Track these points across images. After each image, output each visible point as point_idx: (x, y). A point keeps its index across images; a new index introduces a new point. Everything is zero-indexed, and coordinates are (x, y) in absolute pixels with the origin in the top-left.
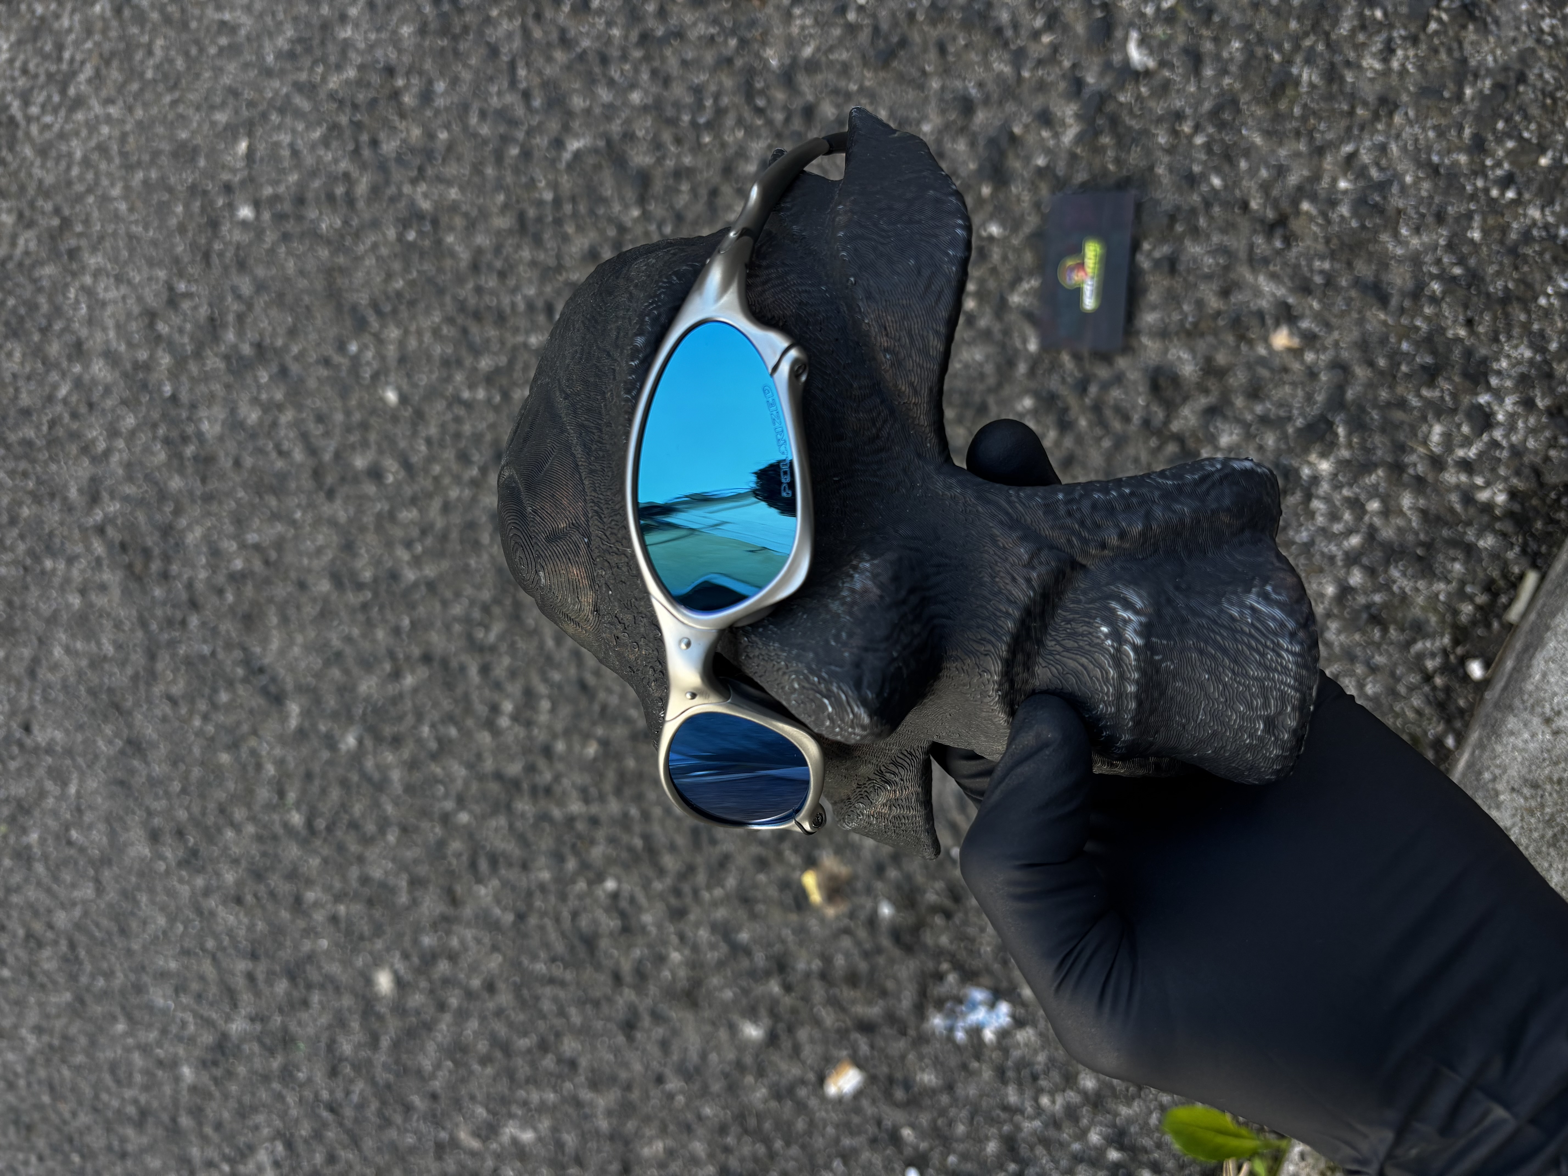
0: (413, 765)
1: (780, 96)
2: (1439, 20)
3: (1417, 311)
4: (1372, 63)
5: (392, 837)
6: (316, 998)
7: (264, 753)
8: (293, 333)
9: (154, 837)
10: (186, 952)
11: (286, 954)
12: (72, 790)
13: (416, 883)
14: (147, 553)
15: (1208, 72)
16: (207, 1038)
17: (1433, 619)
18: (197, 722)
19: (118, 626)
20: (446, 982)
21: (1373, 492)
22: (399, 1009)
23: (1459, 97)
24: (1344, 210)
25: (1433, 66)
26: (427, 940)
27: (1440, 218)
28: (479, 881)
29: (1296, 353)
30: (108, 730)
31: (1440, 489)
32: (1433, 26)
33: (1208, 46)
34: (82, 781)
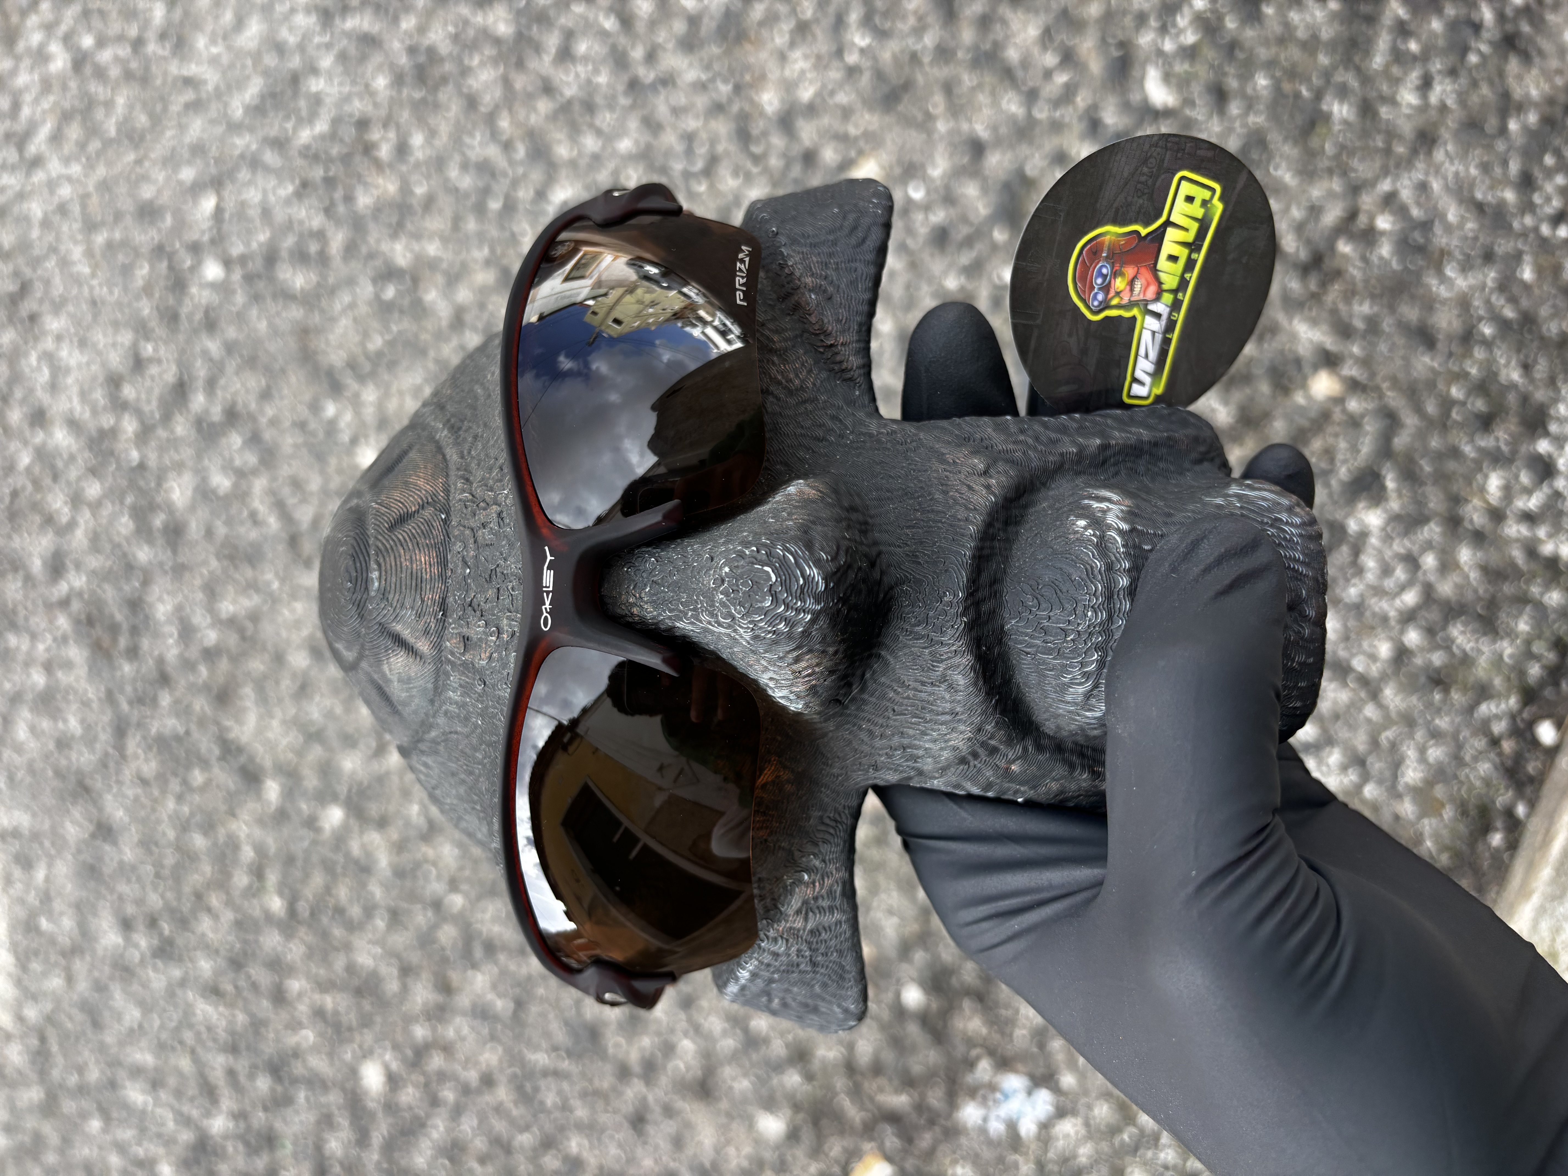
0: (400, 847)
1: (778, 141)
2: (1479, 52)
3: (1468, 354)
4: (1408, 97)
5: (380, 923)
6: (301, 1096)
7: (242, 836)
8: (266, 395)
9: (126, 925)
10: (161, 1048)
11: (268, 1049)
12: (40, 874)
13: (406, 971)
14: (114, 629)
15: (1234, 108)
16: (186, 1136)
17: (1498, 682)
18: (171, 804)
19: (86, 704)
20: (442, 1076)
21: (1428, 546)
22: (390, 1107)
23: (1503, 130)
24: (1385, 250)
25: (1474, 99)
26: (420, 1032)
27: (1488, 257)
28: (474, 966)
29: (1339, 401)
30: (77, 813)
31: (1500, 543)
32: (1473, 58)
33: (1233, 83)
34: (50, 866)
